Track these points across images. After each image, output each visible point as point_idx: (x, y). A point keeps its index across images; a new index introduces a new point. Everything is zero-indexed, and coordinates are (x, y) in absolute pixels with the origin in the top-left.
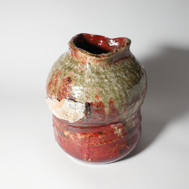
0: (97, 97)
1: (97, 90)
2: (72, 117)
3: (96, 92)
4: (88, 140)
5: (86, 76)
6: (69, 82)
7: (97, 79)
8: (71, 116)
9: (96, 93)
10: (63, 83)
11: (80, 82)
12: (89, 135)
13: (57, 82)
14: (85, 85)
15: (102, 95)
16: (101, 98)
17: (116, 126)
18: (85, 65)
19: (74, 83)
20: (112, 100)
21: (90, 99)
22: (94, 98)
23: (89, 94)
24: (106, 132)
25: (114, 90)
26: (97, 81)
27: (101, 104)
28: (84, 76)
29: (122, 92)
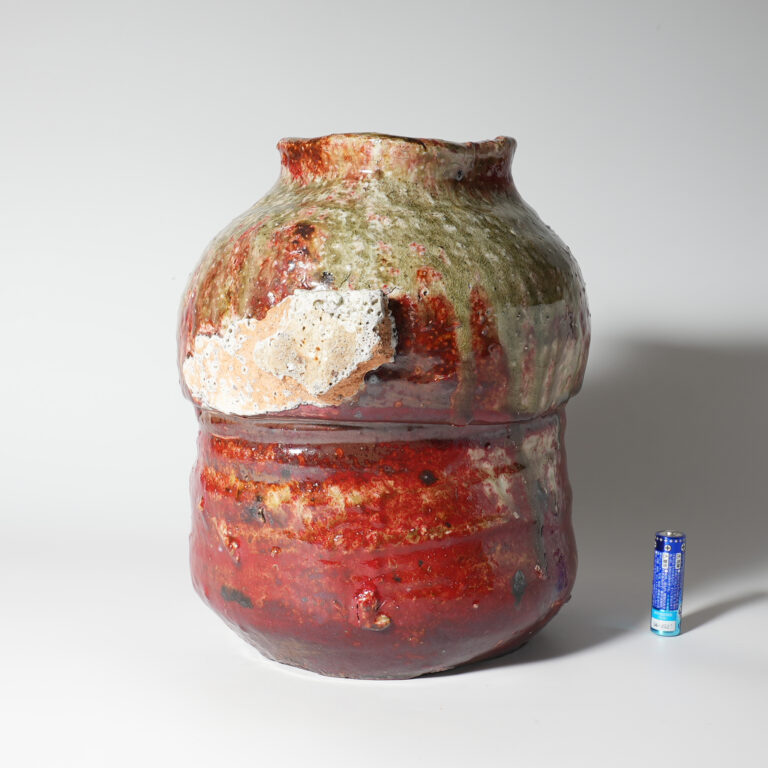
0: (422, 277)
1: (421, 253)
2: (324, 360)
3: (419, 258)
4: (375, 512)
5: (369, 212)
6: (303, 236)
7: (416, 220)
8: (319, 357)
9: (417, 261)
10: (276, 248)
11: (348, 230)
12: (382, 489)
13: (247, 253)
14: (370, 236)
15: (443, 271)
16: (440, 283)
17: (490, 462)
18: (360, 182)
19: (327, 234)
20: (483, 295)
21: (394, 283)
22: (412, 280)
23: (390, 265)
24: (452, 479)
25: (483, 261)
26: (417, 226)
27: (442, 305)
28: (364, 212)
29: (514, 273)
